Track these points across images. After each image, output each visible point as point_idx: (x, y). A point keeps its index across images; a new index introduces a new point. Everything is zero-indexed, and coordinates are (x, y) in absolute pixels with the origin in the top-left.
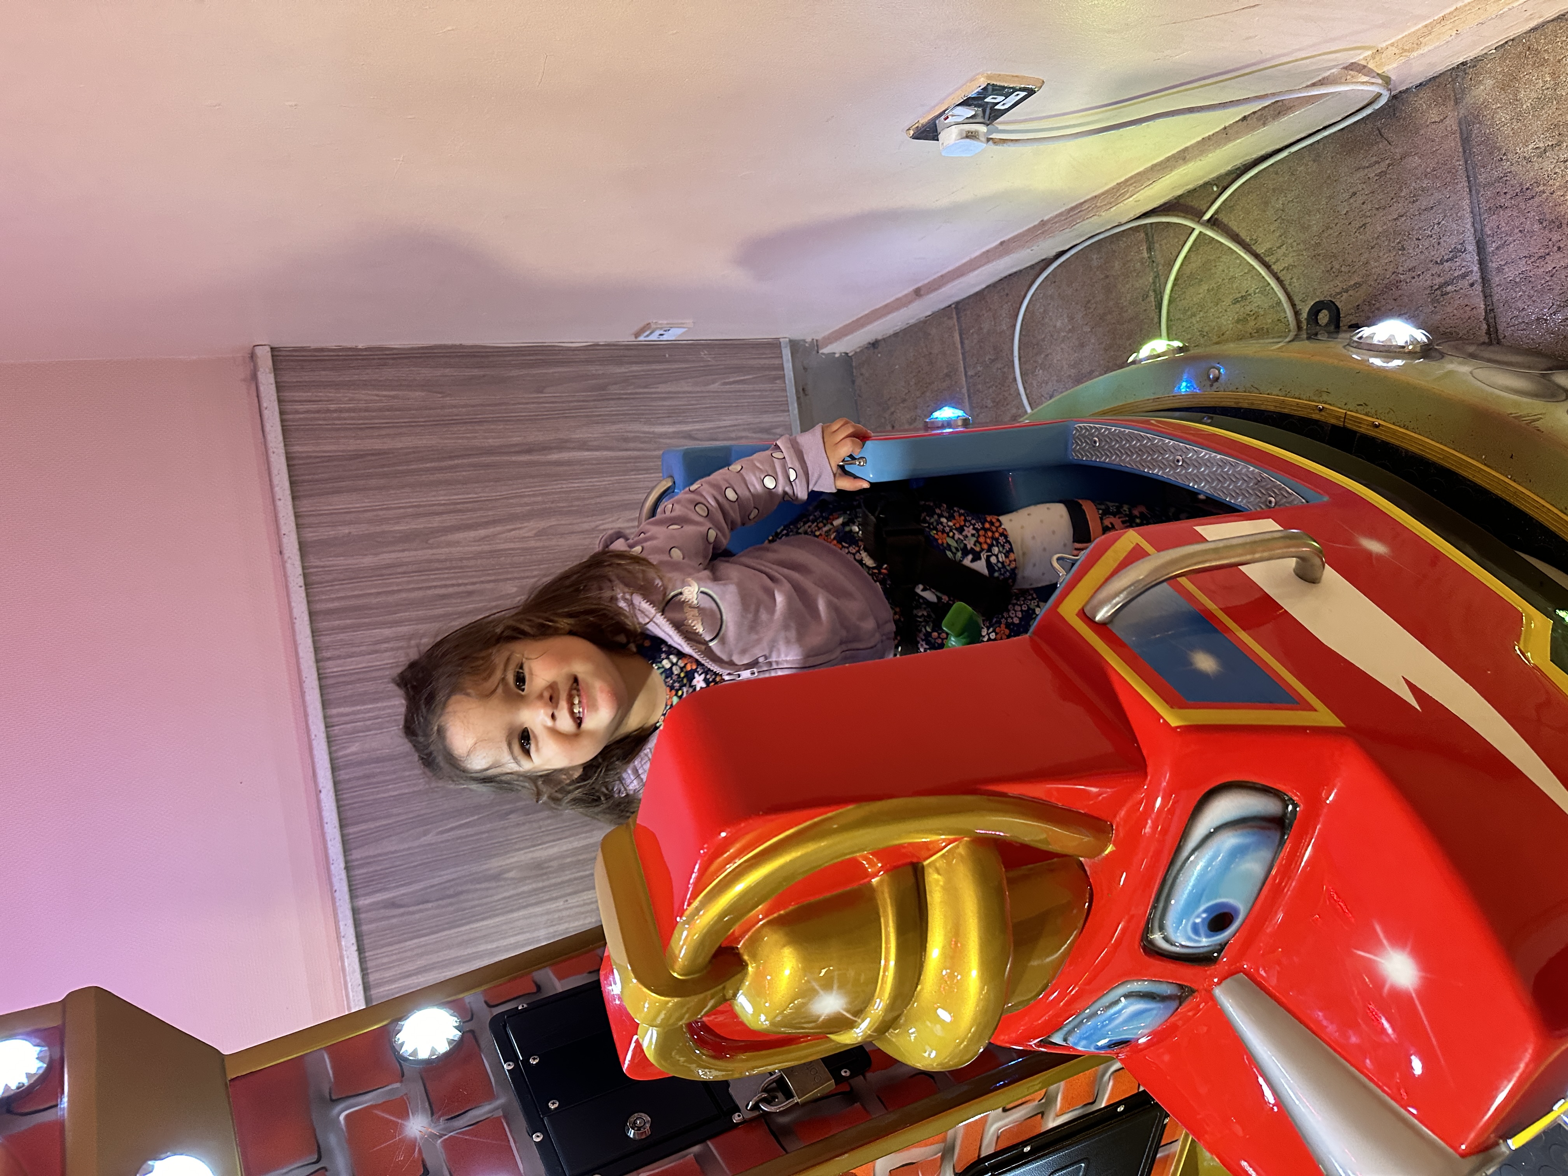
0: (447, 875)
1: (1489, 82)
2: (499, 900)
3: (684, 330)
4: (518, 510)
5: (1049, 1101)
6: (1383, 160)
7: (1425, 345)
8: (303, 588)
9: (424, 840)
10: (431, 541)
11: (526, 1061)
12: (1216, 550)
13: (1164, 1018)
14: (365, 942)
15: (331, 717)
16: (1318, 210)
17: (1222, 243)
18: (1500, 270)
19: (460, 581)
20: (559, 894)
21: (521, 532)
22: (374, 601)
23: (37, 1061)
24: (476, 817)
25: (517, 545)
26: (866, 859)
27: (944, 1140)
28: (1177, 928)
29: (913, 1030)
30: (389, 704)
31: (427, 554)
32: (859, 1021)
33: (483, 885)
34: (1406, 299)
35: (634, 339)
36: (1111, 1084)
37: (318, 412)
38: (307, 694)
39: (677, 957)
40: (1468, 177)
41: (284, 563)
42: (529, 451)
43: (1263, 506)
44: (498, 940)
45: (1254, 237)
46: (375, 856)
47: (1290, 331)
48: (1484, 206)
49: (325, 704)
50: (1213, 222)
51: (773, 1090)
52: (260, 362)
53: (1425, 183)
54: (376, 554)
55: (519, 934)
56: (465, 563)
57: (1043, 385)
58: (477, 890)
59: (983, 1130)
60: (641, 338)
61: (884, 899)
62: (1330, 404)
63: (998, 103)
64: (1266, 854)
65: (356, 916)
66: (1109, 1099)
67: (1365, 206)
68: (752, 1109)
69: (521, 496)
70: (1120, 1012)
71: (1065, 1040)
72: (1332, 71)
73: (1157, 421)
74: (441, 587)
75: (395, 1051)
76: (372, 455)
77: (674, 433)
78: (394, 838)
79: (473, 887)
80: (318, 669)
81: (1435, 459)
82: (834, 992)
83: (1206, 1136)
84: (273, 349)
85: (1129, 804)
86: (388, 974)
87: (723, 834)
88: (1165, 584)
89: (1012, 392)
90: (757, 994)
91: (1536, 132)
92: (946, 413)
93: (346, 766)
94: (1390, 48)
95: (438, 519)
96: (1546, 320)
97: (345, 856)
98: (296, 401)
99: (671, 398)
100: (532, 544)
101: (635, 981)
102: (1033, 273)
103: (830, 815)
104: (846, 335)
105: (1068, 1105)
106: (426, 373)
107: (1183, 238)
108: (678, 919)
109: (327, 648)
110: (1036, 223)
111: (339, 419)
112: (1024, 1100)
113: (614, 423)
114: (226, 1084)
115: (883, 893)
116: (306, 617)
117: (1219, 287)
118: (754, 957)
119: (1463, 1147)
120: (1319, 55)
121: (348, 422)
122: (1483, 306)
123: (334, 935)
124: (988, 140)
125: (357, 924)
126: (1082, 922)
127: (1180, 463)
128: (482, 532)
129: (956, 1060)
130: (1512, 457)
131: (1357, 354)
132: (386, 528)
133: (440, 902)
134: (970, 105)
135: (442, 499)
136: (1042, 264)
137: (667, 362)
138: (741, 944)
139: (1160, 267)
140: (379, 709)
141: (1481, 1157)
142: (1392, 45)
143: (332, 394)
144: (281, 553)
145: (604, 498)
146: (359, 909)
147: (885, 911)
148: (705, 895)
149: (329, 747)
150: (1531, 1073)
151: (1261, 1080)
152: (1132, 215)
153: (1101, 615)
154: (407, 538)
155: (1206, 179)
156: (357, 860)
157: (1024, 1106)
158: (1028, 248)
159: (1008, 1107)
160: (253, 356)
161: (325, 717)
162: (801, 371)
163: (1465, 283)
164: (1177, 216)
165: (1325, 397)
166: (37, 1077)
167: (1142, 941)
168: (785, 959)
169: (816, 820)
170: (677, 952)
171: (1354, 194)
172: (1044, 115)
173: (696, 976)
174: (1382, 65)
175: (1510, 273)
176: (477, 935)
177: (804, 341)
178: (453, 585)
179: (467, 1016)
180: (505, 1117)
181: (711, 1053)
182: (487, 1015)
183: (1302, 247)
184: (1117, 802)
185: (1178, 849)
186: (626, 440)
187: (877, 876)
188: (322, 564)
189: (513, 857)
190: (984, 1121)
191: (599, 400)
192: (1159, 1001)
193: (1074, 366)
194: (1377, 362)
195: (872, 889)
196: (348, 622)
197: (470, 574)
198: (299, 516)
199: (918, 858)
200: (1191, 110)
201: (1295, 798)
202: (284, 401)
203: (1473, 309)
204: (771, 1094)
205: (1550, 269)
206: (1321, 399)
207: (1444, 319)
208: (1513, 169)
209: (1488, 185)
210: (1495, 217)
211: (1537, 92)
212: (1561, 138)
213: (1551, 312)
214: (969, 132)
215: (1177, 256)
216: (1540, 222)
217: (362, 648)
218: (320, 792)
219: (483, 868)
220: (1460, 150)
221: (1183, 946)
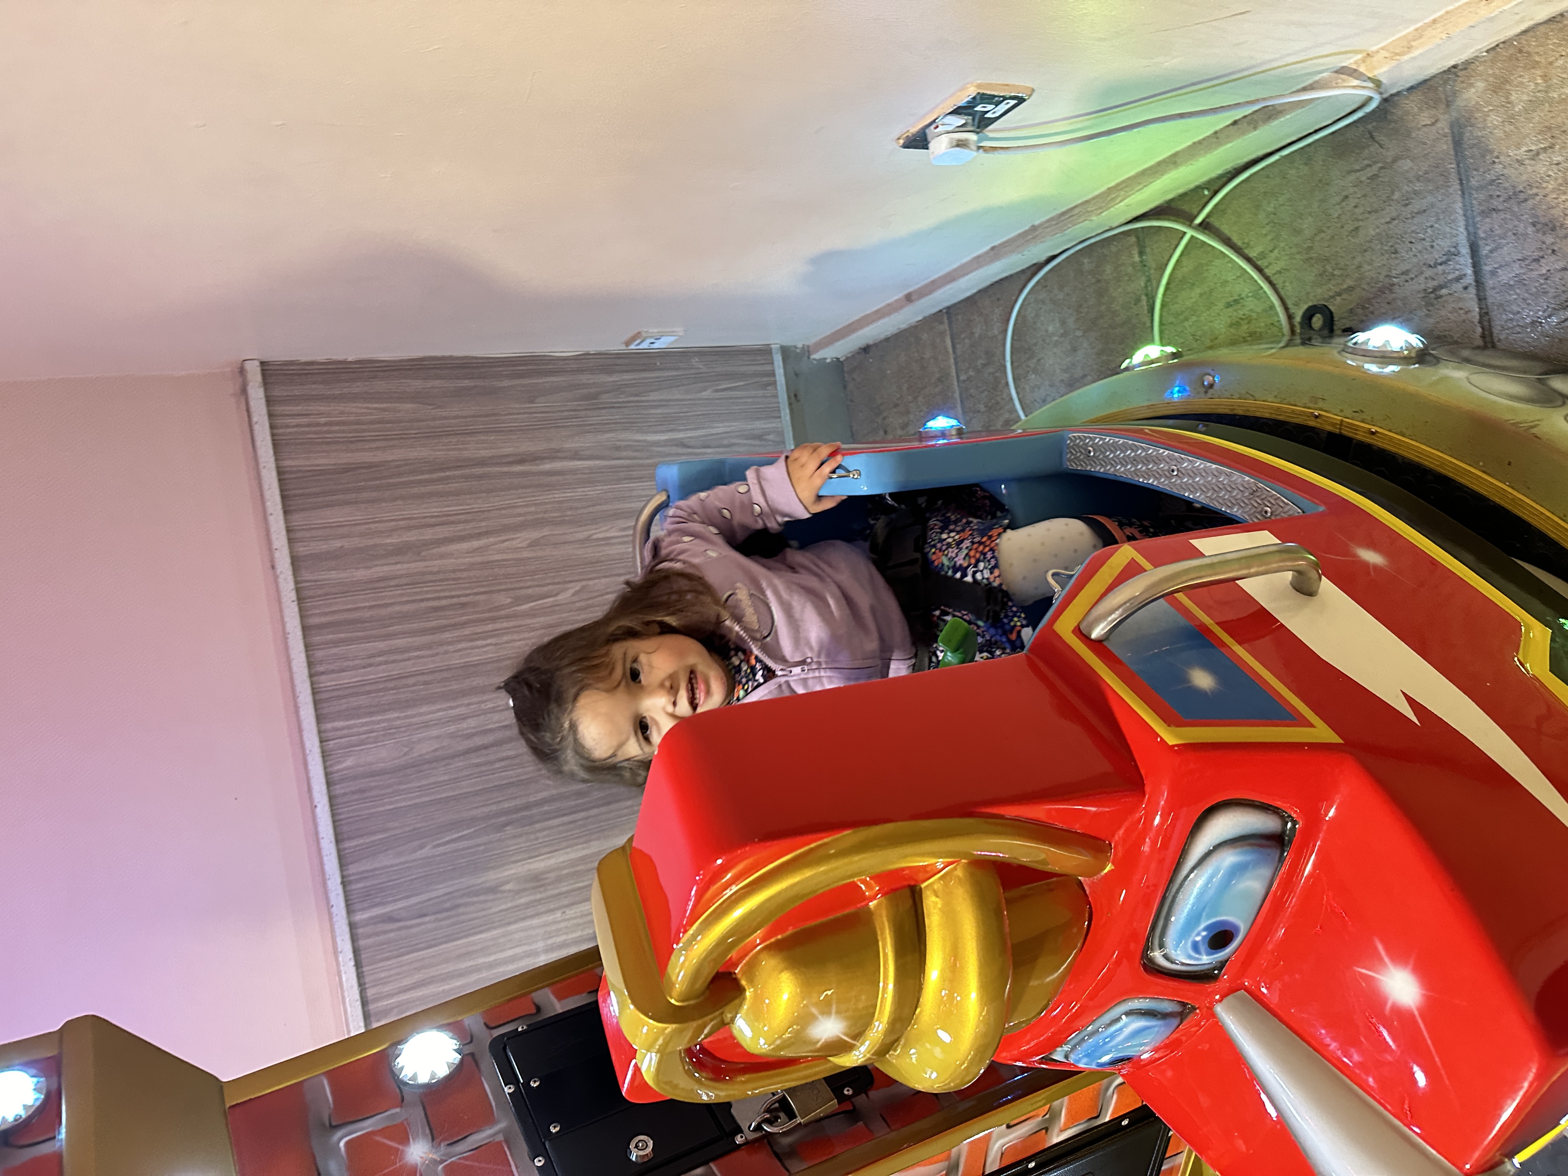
0: (441, 890)
1: (1480, 85)
2: (496, 913)
3: (676, 338)
4: (511, 521)
5: (1053, 1116)
6: (1375, 163)
7: (1421, 350)
8: (296, 603)
9: (421, 854)
10: (423, 554)
11: (526, 1084)
12: (1211, 565)
13: (1164, 1036)
14: (363, 956)
15: (325, 731)
16: (1310, 215)
17: (1213, 247)
18: (1494, 273)
19: (454, 593)
20: (557, 905)
21: (514, 542)
22: (367, 614)
23: (35, 1092)
24: (472, 830)
25: (510, 556)
26: (864, 882)
27: (948, 1158)
28: (1178, 946)
29: (913, 1051)
30: (384, 717)
31: (420, 566)
32: (858, 1044)
33: (482, 898)
34: (1399, 303)
35: (624, 347)
36: (1115, 1097)
37: (309, 425)
38: (301, 709)
39: (673, 985)
40: (1461, 180)
41: (276, 577)
42: (521, 462)
43: (1259, 517)
44: (495, 953)
45: (1246, 241)
46: (372, 871)
47: (1283, 335)
48: (1477, 209)
49: (320, 718)
50: (1205, 226)
51: (776, 1109)
52: (249, 376)
53: (1418, 186)
54: (368, 568)
55: (516, 946)
56: (458, 575)
57: (1036, 389)
58: (474, 903)
59: (987, 1147)
60: (632, 347)
61: (883, 923)
62: (1326, 411)
63: (988, 111)
64: (1266, 872)
65: (354, 931)
66: (1112, 1114)
67: (1356, 210)
68: (755, 1130)
69: (512, 507)
70: (1121, 1029)
71: (1066, 1057)
72: (1322, 75)
73: (1151, 430)
74: (434, 599)
75: (394, 1075)
76: (364, 468)
77: (667, 441)
78: (389, 852)
79: (470, 900)
80: (312, 684)
81: (1432, 466)
82: (833, 1016)
83: (1210, 1152)
84: (262, 363)
85: (1126, 824)
86: (387, 989)
87: (719, 862)
88: (1161, 600)
89: (1005, 396)
90: (757, 1016)
91: (1528, 135)
92: (940, 423)
93: (343, 780)
94: (1382, 51)
95: (430, 531)
96: (1541, 323)
98: (287, 415)
99: (663, 406)
100: (526, 554)
101: (632, 1007)
102: (1024, 277)
103: (826, 840)
104: (838, 340)
105: (1072, 1120)
106: (417, 384)
107: (1175, 242)
108: (675, 946)
109: (321, 662)
110: (1027, 228)
111: (329, 432)
112: (1028, 1116)
113: (605, 432)
114: (225, 1111)
115: (881, 916)
116: (299, 633)
117: (1211, 291)
118: (751, 982)
119: (1468, 1166)
120: (1311, 59)
121: (338, 435)
122: (1477, 310)
123: (331, 949)
124: (979, 148)
125: (354, 939)
126: (1081, 941)
127: (1175, 473)
128: (476, 544)
129: (958, 1081)
130: (1509, 464)
131: (1352, 360)
132: (377, 541)
133: (439, 916)
134: (960, 114)
135: (435, 511)
136: (1034, 269)
137: (659, 369)
138: (738, 969)
139: (1152, 272)
140: (373, 723)
142: (1383, 48)
143: (323, 408)
144: (273, 567)
145: (598, 507)
146: (355, 924)
147: (883, 933)
148: (701, 923)
149: (324, 762)
150: (1535, 1092)
151: (1263, 1097)
152: (1123, 220)
153: (1096, 633)
154: (400, 550)
155: (1197, 183)
156: (354, 874)
157: (1028, 1122)
158: (1019, 253)
159: (1012, 1123)
160: (242, 371)
161: (320, 732)
162: (793, 377)
163: (1458, 287)
164: (1169, 220)
165: (1321, 404)
166: (33, 1109)
167: (1142, 959)
168: (783, 984)
169: (813, 845)
170: (674, 978)
171: (1347, 197)
172: (1035, 122)
173: (692, 1002)
174: (1374, 68)
175: (1504, 276)
176: (474, 948)
177: (796, 347)
178: (446, 597)
179: (466, 1038)
180: (507, 1141)
181: (711, 1075)
182: (486, 1037)
183: (1294, 250)
184: (1115, 822)
185: (1178, 865)
186: (618, 448)
187: (875, 899)
188: (313, 578)
189: (511, 869)
190: (988, 1138)
191: (590, 410)
192: (1159, 1019)
193: (1065, 371)
194: (1373, 368)
195: (869, 913)
196: (342, 635)
197: (463, 586)
198: (292, 530)
199: (916, 880)
200: (1181, 116)
201: (1294, 815)
202: (274, 416)
203: (1467, 313)
204: (774, 1114)
205: (1544, 272)
206: (1316, 406)
207: (1438, 323)
208: (1505, 171)
209: (1478, 189)
210: (1487, 220)
211: (1528, 95)
212: (1553, 141)
213: (1546, 315)
214: (959, 140)
215: (1169, 260)
216: (1534, 224)
217: (356, 662)
218: (316, 806)
219: (480, 881)
220: (1452, 152)
221: (1183, 964)
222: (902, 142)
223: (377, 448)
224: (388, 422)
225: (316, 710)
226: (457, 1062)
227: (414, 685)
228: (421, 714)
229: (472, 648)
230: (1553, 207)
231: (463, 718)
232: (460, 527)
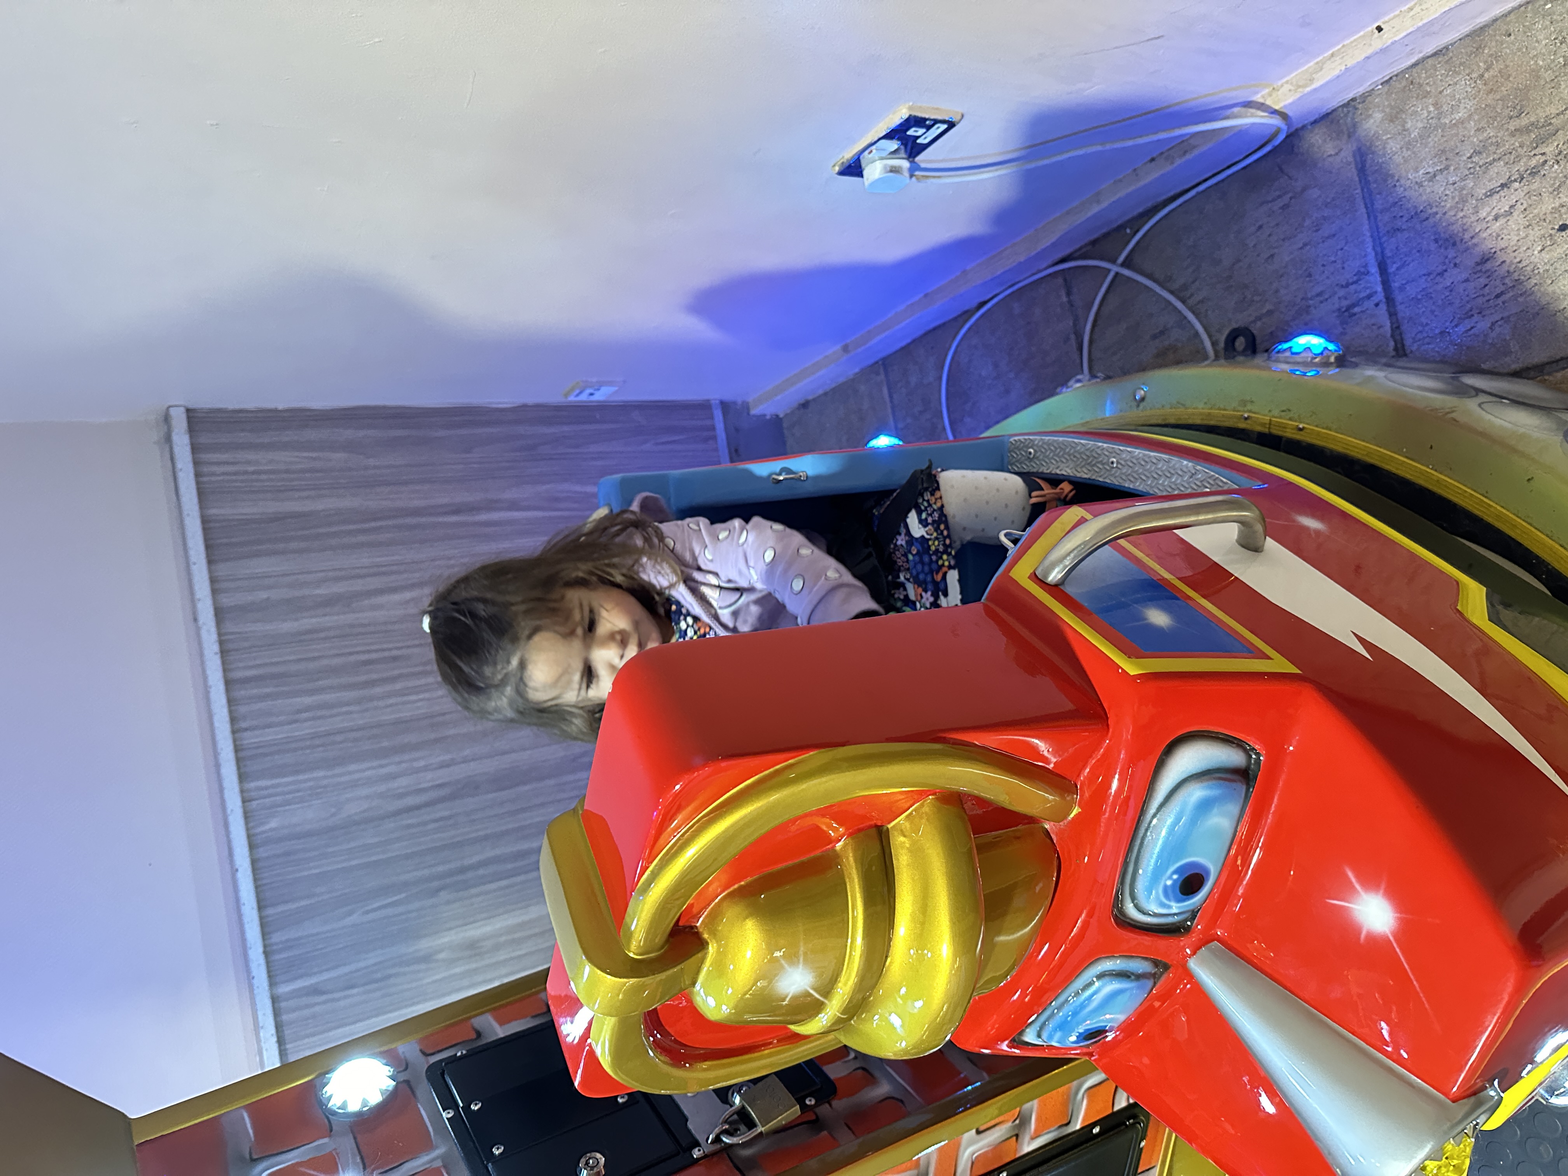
1: (1378, 116)
3: (615, 389)
5: (1023, 1121)
6: (1285, 194)
7: (1338, 355)
8: (219, 656)
9: (349, 921)
10: (353, 605)
11: (467, 1108)
13: (1140, 999)
14: (286, 1032)
15: (249, 791)
16: (1229, 245)
17: (1139, 281)
18: (1402, 288)
19: (384, 646)
22: (294, 668)
24: (404, 895)
26: (828, 825)
27: (918, 1165)
28: (1149, 895)
30: (310, 776)
31: (350, 618)
32: (827, 1002)
34: (1314, 322)
35: (564, 400)
36: (1085, 1102)
37: (236, 473)
38: (222, 767)
39: (632, 937)
40: (1366, 204)
41: (198, 630)
45: (1170, 274)
46: (297, 939)
47: (1208, 359)
48: (1383, 230)
49: (242, 777)
50: (1129, 262)
51: (735, 1121)
52: (174, 424)
53: (1326, 213)
54: (297, 620)
56: (390, 627)
58: (405, 973)
59: (957, 1155)
60: (571, 399)
61: (849, 865)
62: (1254, 413)
63: (918, 137)
64: (1234, 808)
65: (276, 1005)
66: (1084, 1120)
67: (1271, 239)
68: (713, 1142)
70: (1093, 995)
71: (1038, 1037)
72: (1233, 109)
74: (364, 652)
75: (322, 1104)
76: (293, 517)
78: (316, 919)
79: (401, 970)
80: (235, 741)
82: (801, 966)
84: (188, 411)
85: (1093, 761)
90: (717, 979)
91: (1425, 159)
92: (883, 441)
93: (265, 843)
94: (1286, 86)
95: (361, 582)
96: (1449, 332)
97: (264, 939)
98: (213, 463)
99: (603, 458)
102: (955, 324)
104: (776, 395)
105: (1043, 1126)
106: (348, 434)
107: (1100, 279)
109: (245, 718)
110: (959, 273)
111: (257, 481)
112: (997, 1120)
113: (543, 483)
114: (133, 1149)
115: (847, 859)
116: (221, 687)
117: (1137, 325)
118: (714, 933)
119: (1454, 1091)
120: (1221, 92)
121: (267, 484)
122: (1389, 324)
123: (251, 1026)
124: (911, 176)
125: (277, 1013)
126: (1051, 894)
127: (1115, 465)
130: (1431, 447)
132: (306, 592)
133: (368, 987)
134: (893, 139)
135: (366, 561)
136: (965, 315)
137: (598, 422)
138: (700, 921)
139: (1079, 310)
140: (301, 782)
141: (1473, 1099)
142: (1287, 82)
143: (251, 456)
144: (195, 620)
146: (278, 997)
147: (851, 881)
149: (247, 823)
152: (1049, 261)
153: (1054, 576)
154: (329, 602)
155: (1119, 222)
156: (277, 944)
157: (997, 1128)
159: (982, 1128)
160: (167, 419)
161: (242, 791)
162: (733, 432)
163: (1369, 304)
164: (1093, 258)
165: (1249, 407)
167: (1113, 911)
170: (632, 930)
171: (1260, 227)
173: (653, 955)
174: (1279, 101)
175: (1412, 290)
177: (734, 402)
178: (376, 651)
179: (400, 1065)
180: (445, 1166)
182: (423, 1064)
183: (1215, 280)
184: (1081, 759)
185: (1142, 812)
186: (557, 500)
187: (840, 841)
188: (238, 631)
189: (446, 936)
190: (957, 1144)
191: (528, 461)
192: (1134, 981)
195: (836, 855)
196: (267, 690)
198: (215, 581)
199: (882, 819)
201: (1257, 747)
202: (200, 463)
203: (1379, 328)
204: (734, 1127)
205: (1449, 284)
206: (1246, 409)
207: (1353, 339)
208: (1406, 194)
209: (1384, 210)
210: (1393, 240)
211: (1422, 121)
212: (1448, 163)
213: (1453, 324)
214: (892, 167)
215: (1094, 299)
216: (1436, 241)
217: (282, 718)
218: (237, 870)
219: (411, 950)
220: (1357, 179)
221: (1156, 915)
222: (837, 169)
223: (307, 498)
224: (317, 471)
225: (239, 768)
226: (390, 1088)
227: (341, 742)
228: (350, 773)
229: (404, 703)
230: (1453, 224)
231: (393, 777)
232: (393, 577)
